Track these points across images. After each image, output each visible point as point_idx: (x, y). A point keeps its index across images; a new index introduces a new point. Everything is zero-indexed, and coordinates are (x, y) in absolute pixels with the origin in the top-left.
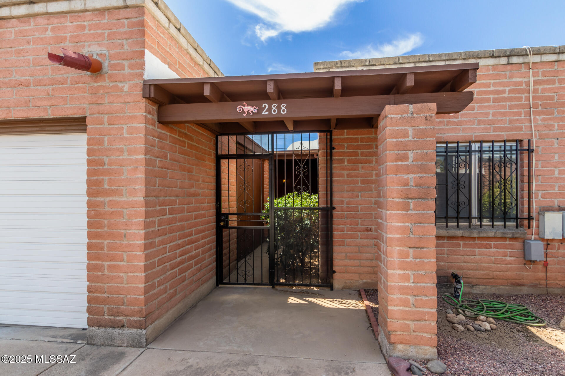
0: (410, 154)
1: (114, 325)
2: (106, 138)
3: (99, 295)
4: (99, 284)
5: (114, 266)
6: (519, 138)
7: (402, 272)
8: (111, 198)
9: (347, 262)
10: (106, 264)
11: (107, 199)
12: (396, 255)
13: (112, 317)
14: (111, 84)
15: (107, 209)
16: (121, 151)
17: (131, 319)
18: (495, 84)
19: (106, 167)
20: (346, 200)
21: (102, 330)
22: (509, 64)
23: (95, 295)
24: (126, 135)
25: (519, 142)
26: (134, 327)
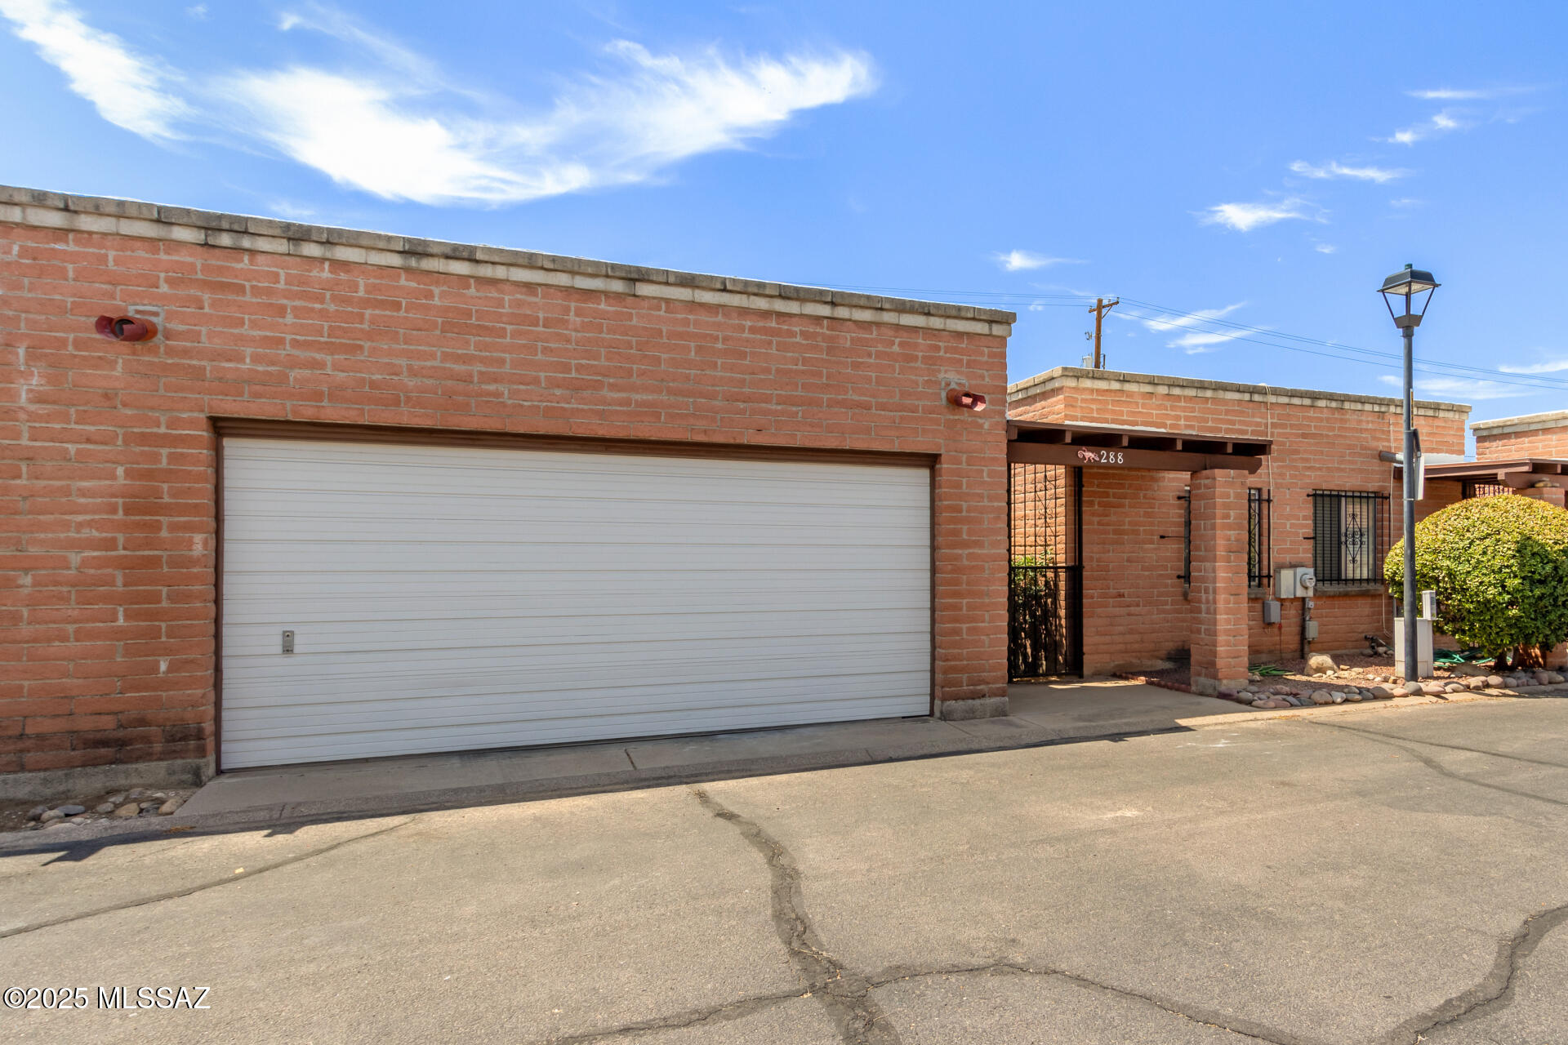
0: (1232, 513)
1: (975, 696)
2: (964, 480)
3: (958, 663)
4: (956, 651)
5: (974, 628)
6: (1259, 486)
7: (1226, 617)
8: (971, 551)
9: (1097, 639)
10: (964, 626)
11: (967, 551)
12: (1222, 602)
13: (971, 687)
14: (970, 419)
15: (965, 562)
16: (981, 496)
17: (993, 686)
18: (1240, 422)
19: (964, 514)
20: (1096, 556)
21: (961, 703)
22: (1251, 401)
23: (953, 663)
24: (986, 479)
25: (1259, 490)
26: (996, 695)
